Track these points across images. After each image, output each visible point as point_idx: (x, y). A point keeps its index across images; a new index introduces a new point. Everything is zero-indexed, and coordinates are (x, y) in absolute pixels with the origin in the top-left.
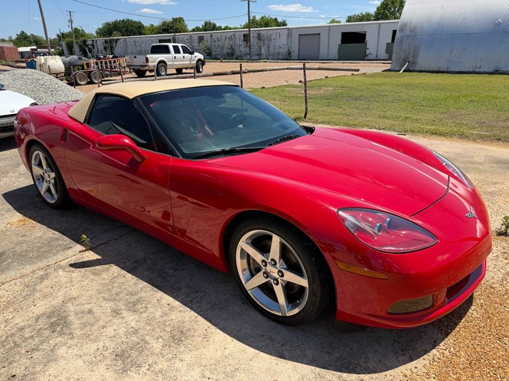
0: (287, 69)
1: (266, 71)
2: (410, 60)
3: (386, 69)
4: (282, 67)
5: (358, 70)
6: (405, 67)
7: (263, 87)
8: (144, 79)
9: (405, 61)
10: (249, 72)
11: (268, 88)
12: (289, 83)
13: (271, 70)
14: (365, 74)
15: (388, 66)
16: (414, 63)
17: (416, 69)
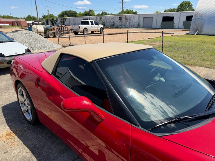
0: (140, 32)
1: (131, 33)
2: (199, 29)
3: (186, 33)
4: (137, 31)
5: (174, 34)
6: (197, 32)
7: (132, 41)
8: (78, 36)
9: (196, 30)
10: (123, 33)
11: (135, 41)
12: (144, 39)
13: (133, 33)
14: (177, 35)
15: (188, 32)
16: (201, 31)
17: (202, 34)
